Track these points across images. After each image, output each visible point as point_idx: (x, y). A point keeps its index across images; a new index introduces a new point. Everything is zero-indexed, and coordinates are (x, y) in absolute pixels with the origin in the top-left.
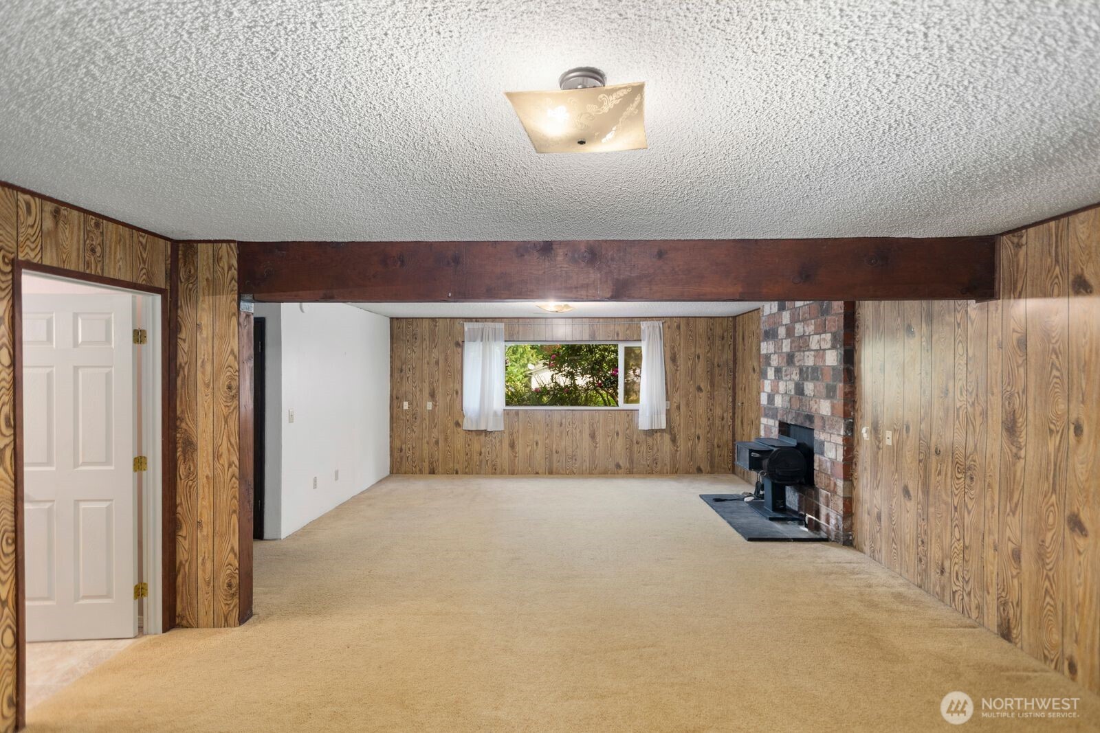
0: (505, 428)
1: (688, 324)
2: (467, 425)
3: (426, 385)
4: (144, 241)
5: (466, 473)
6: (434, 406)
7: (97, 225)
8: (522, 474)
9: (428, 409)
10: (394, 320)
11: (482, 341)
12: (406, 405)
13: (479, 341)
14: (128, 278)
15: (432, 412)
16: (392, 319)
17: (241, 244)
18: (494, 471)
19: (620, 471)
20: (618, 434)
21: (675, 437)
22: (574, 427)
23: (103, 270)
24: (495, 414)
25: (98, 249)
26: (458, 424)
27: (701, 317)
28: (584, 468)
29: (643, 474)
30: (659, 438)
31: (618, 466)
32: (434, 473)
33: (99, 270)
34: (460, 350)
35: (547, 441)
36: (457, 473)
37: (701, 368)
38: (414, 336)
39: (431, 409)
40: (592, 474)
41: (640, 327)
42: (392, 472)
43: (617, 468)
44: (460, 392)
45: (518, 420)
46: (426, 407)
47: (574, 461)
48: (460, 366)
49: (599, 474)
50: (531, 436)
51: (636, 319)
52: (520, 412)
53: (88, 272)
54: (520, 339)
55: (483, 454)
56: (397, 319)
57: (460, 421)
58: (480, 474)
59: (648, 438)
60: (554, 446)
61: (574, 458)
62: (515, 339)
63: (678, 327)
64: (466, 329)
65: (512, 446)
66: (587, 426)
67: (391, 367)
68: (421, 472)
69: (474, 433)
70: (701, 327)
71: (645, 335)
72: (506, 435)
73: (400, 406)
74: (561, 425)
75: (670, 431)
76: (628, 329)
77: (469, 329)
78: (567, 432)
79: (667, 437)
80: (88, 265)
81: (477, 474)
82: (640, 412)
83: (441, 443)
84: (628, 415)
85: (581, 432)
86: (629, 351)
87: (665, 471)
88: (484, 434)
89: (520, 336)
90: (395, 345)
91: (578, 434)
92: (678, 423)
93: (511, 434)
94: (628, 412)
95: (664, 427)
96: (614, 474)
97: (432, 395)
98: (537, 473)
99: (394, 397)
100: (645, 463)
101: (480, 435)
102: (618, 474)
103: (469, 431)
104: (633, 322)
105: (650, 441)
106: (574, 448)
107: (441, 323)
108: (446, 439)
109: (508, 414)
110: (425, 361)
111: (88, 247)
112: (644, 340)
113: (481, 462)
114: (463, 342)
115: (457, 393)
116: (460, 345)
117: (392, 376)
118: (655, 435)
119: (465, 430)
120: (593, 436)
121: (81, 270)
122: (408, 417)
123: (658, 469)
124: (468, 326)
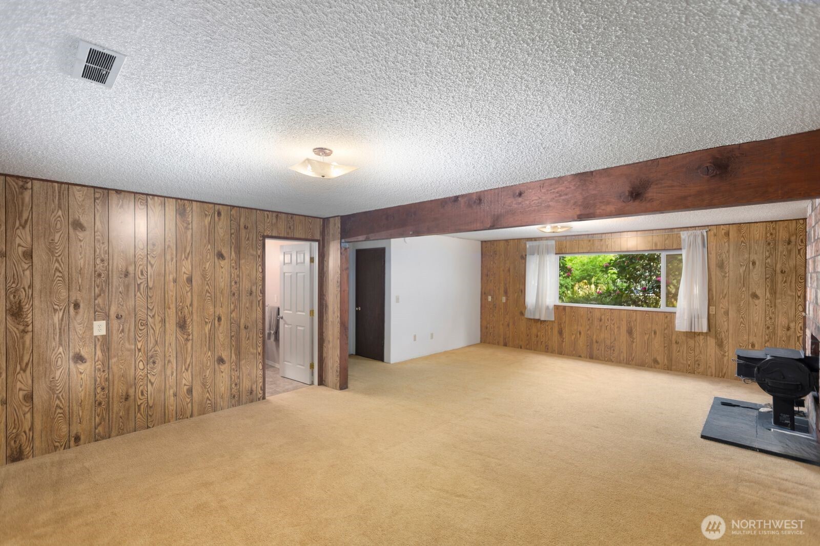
0: (555, 319)
1: (739, 231)
2: (528, 315)
3: (502, 285)
4: (310, 221)
5: (527, 349)
6: (507, 300)
7: (292, 218)
8: (567, 355)
9: (503, 301)
10: (484, 243)
11: (538, 254)
12: (490, 298)
13: (536, 254)
14: (304, 237)
15: (506, 304)
16: (482, 242)
17: (342, 217)
18: (546, 350)
19: (657, 366)
20: (655, 333)
21: (722, 342)
22: (613, 323)
23: (294, 235)
24: (547, 308)
25: (292, 227)
26: (522, 314)
27: (757, 223)
28: (622, 358)
29: (683, 372)
30: (702, 342)
31: (656, 361)
32: (506, 346)
33: (292, 235)
34: (524, 261)
35: (589, 332)
36: (521, 348)
37: (757, 274)
38: (495, 253)
39: (505, 301)
40: (629, 364)
41: (680, 237)
42: (481, 342)
43: (654, 363)
44: (523, 291)
45: (565, 314)
46: (501, 300)
47: (612, 351)
48: (523, 273)
49: (636, 365)
50: (576, 327)
51: (676, 230)
52: (567, 308)
53: (288, 236)
54: (567, 252)
55: (539, 337)
56: (485, 241)
57: (523, 312)
58: (537, 351)
59: (689, 340)
60: (595, 337)
61: (612, 349)
62: (563, 252)
63: (727, 234)
64: (528, 246)
65: (561, 333)
66: (624, 323)
67: (482, 274)
68: (498, 344)
69: (532, 321)
70: (758, 233)
71: (685, 244)
72: (556, 325)
73: (486, 299)
74: (601, 320)
75: (716, 336)
76: (667, 239)
77: (530, 246)
78: (606, 327)
79: (712, 342)
80: (288, 233)
81: (535, 350)
82: (677, 315)
83: (511, 325)
84: (667, 317)
85: (619, 328)
86: (670, 259)
87: (709, 373)
88: (539, 322)
89: (567, 250)
90: (484, 259)
91: (616, 330)
92: (725, 328)
93: (560, 324)
94: (666, 314)
95: (705, 330)
96: (652, 367)
97: (506, 293)
98: (580, 356)
99: (483, 293)
100: (685, 362)
101: (537, 322)
102: (655, 368)
103: (529, 319)
104: (672, 232)
105: (691, 343)
106: (612, 340)
107: (511, 243)
108: (514, 324)
109: (557, 309)
110: (502, 269)
111: (288, 227)
112: (684, 249)
113: (537, 342)
114: (526, 255)
115: (522, 291)
116: (524, 258)
117: (482, 279)
118: (697, 338)
119: (527, 318)
120: (630, 332)
121: (286, 236)
122: (491, 306)
123: (701, 369)
124: (528, 244)
